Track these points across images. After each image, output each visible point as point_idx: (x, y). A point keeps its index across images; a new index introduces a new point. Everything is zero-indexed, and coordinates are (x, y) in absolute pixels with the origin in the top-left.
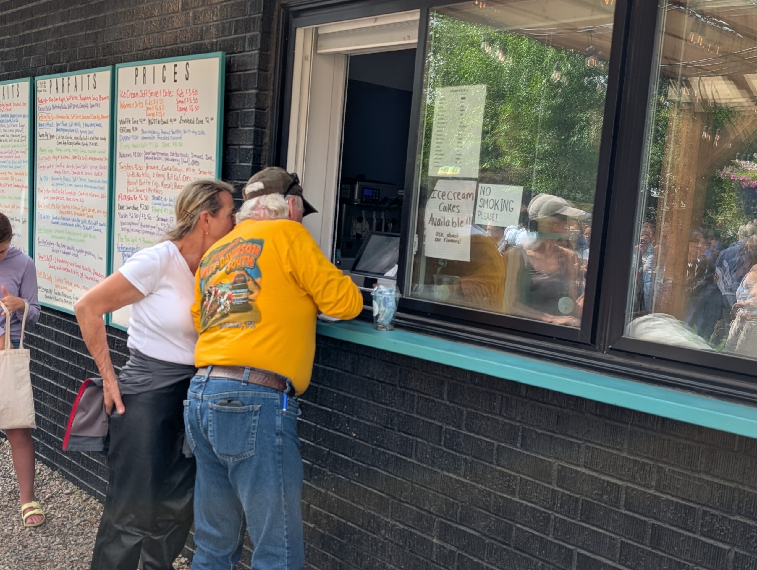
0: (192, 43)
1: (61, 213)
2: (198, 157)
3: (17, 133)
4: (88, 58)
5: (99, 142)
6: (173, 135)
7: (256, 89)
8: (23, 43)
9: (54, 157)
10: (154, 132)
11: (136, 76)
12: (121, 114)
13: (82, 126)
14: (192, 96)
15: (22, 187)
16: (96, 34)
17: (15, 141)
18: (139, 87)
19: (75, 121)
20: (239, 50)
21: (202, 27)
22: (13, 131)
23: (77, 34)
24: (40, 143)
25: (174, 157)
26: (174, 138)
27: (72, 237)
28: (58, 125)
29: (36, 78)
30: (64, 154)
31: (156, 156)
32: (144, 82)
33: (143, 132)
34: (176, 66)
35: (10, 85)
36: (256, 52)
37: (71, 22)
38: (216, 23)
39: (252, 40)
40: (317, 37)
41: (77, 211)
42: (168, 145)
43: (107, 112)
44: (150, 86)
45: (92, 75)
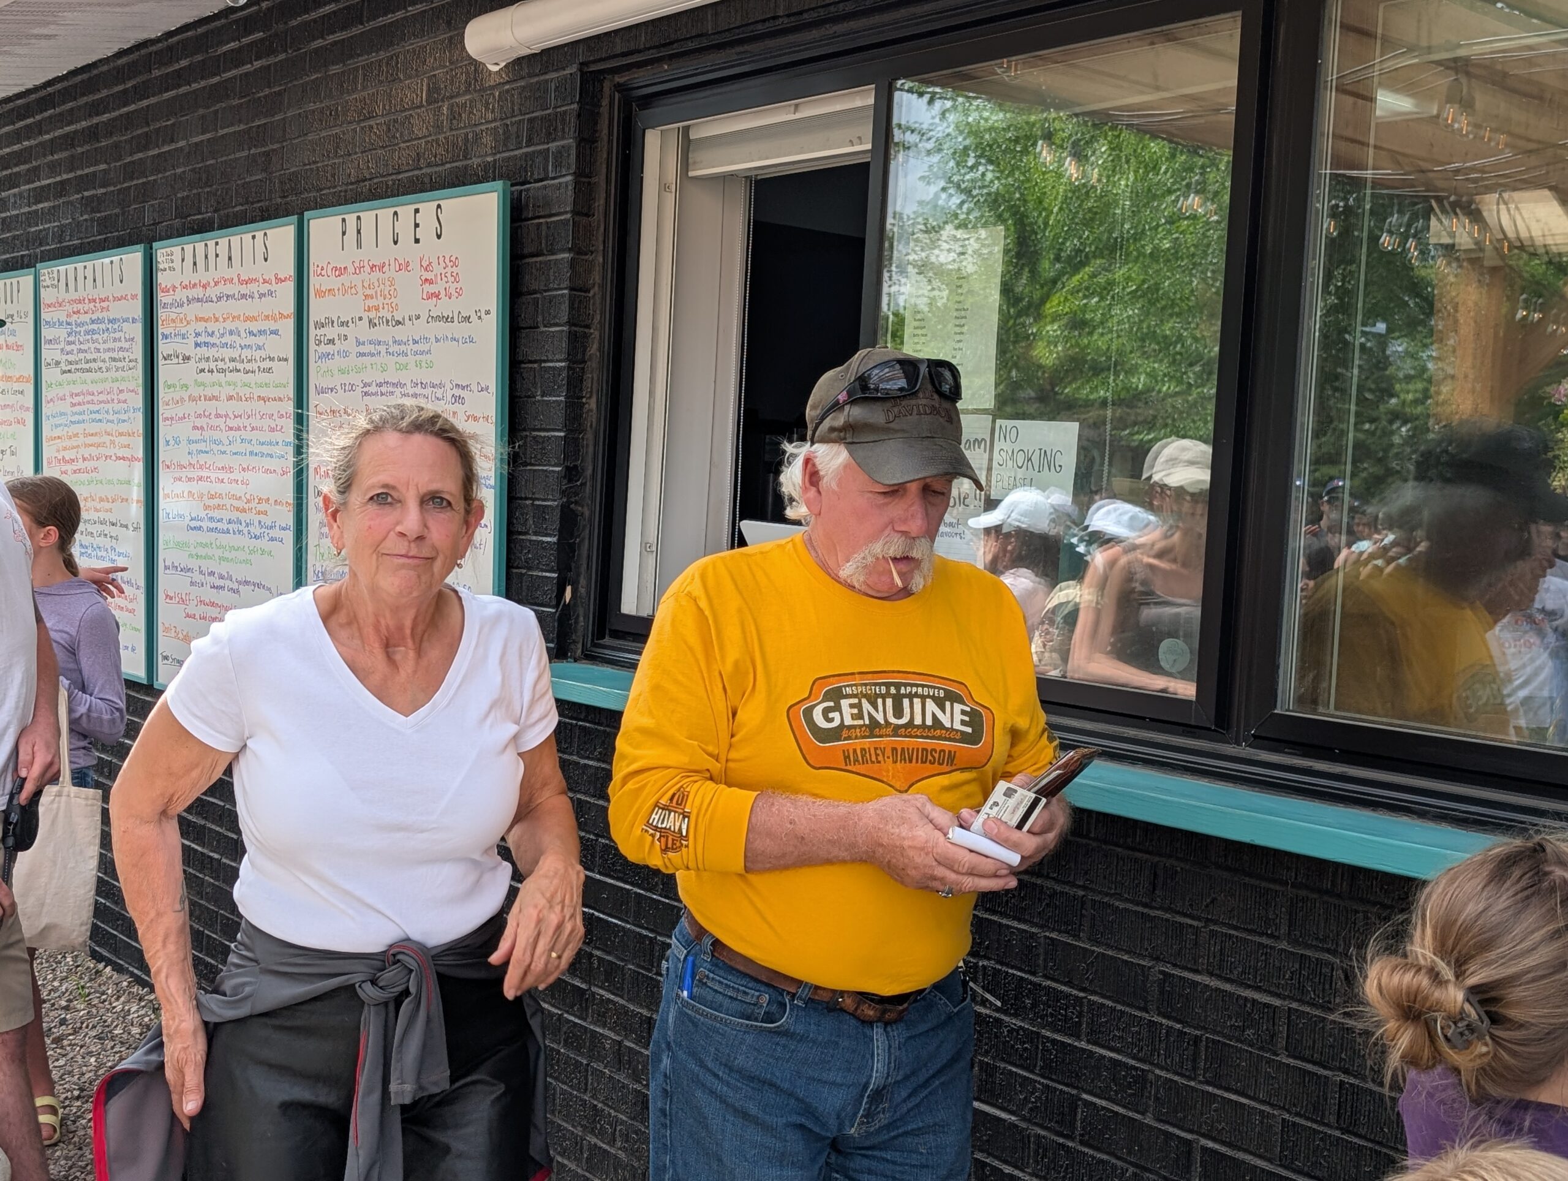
0: (448, 166)
1: (206, 507)
2: (463, 388)
3: (121, 354)
4: (252, 203)
5: (275, 365)
6: (416, 347)
7: (570, 250)
8: (132, 179)
9: (192, 399)
10: (379, 343)
11: (344, 233)
12: (317, 310)
13: (243, 334)
14: (449, 269)
15: (133, 459)
16: (267, 154)
17: (117, 370)
18: (350, 256)
19: (230, 325)
20: (536, 177)
21: (467, 135)
22: (113, 350)
23: (232, 157)
24: (165, 372)
25: (419, 390)
26: (416, 353)
27: (227, 555)
28: (197, 335)
29: (154, 244)
30: (209, 392)
31: (384, 389)
32: (359, 245)
33: (359, 343)
34: (417, 211)
35: (107, 261)
36: (569, 178)
37: (221, 132)
38: (493, 125)
39: (559, 153)
40: (687, 145)
41: (236, 503)
42: (406, 367)
43: (290, 308)
44: (369, 253)
45: (259, 235)
